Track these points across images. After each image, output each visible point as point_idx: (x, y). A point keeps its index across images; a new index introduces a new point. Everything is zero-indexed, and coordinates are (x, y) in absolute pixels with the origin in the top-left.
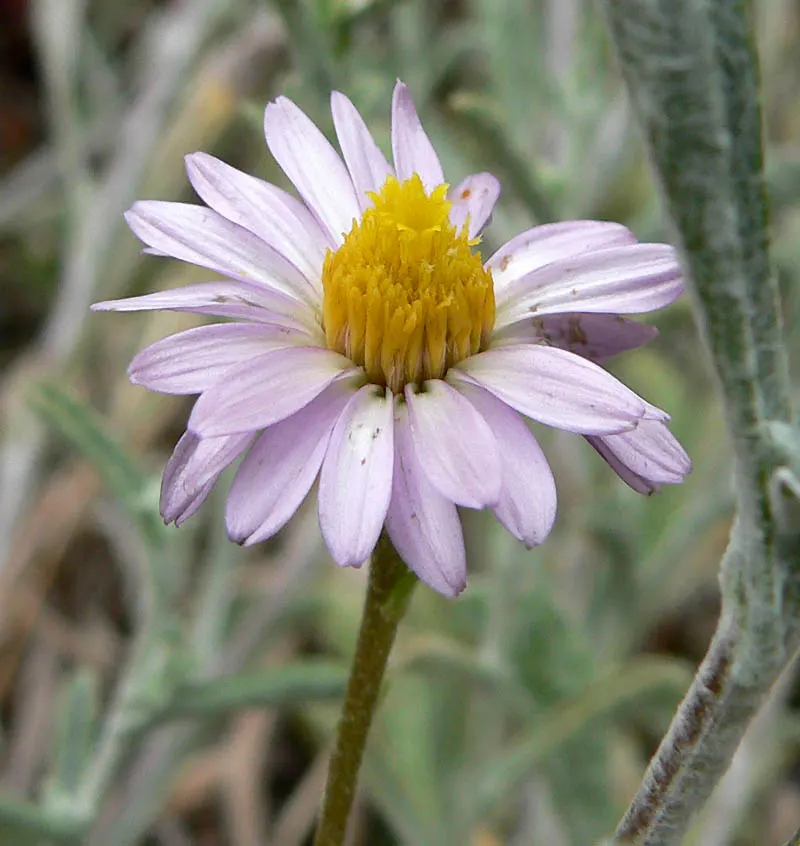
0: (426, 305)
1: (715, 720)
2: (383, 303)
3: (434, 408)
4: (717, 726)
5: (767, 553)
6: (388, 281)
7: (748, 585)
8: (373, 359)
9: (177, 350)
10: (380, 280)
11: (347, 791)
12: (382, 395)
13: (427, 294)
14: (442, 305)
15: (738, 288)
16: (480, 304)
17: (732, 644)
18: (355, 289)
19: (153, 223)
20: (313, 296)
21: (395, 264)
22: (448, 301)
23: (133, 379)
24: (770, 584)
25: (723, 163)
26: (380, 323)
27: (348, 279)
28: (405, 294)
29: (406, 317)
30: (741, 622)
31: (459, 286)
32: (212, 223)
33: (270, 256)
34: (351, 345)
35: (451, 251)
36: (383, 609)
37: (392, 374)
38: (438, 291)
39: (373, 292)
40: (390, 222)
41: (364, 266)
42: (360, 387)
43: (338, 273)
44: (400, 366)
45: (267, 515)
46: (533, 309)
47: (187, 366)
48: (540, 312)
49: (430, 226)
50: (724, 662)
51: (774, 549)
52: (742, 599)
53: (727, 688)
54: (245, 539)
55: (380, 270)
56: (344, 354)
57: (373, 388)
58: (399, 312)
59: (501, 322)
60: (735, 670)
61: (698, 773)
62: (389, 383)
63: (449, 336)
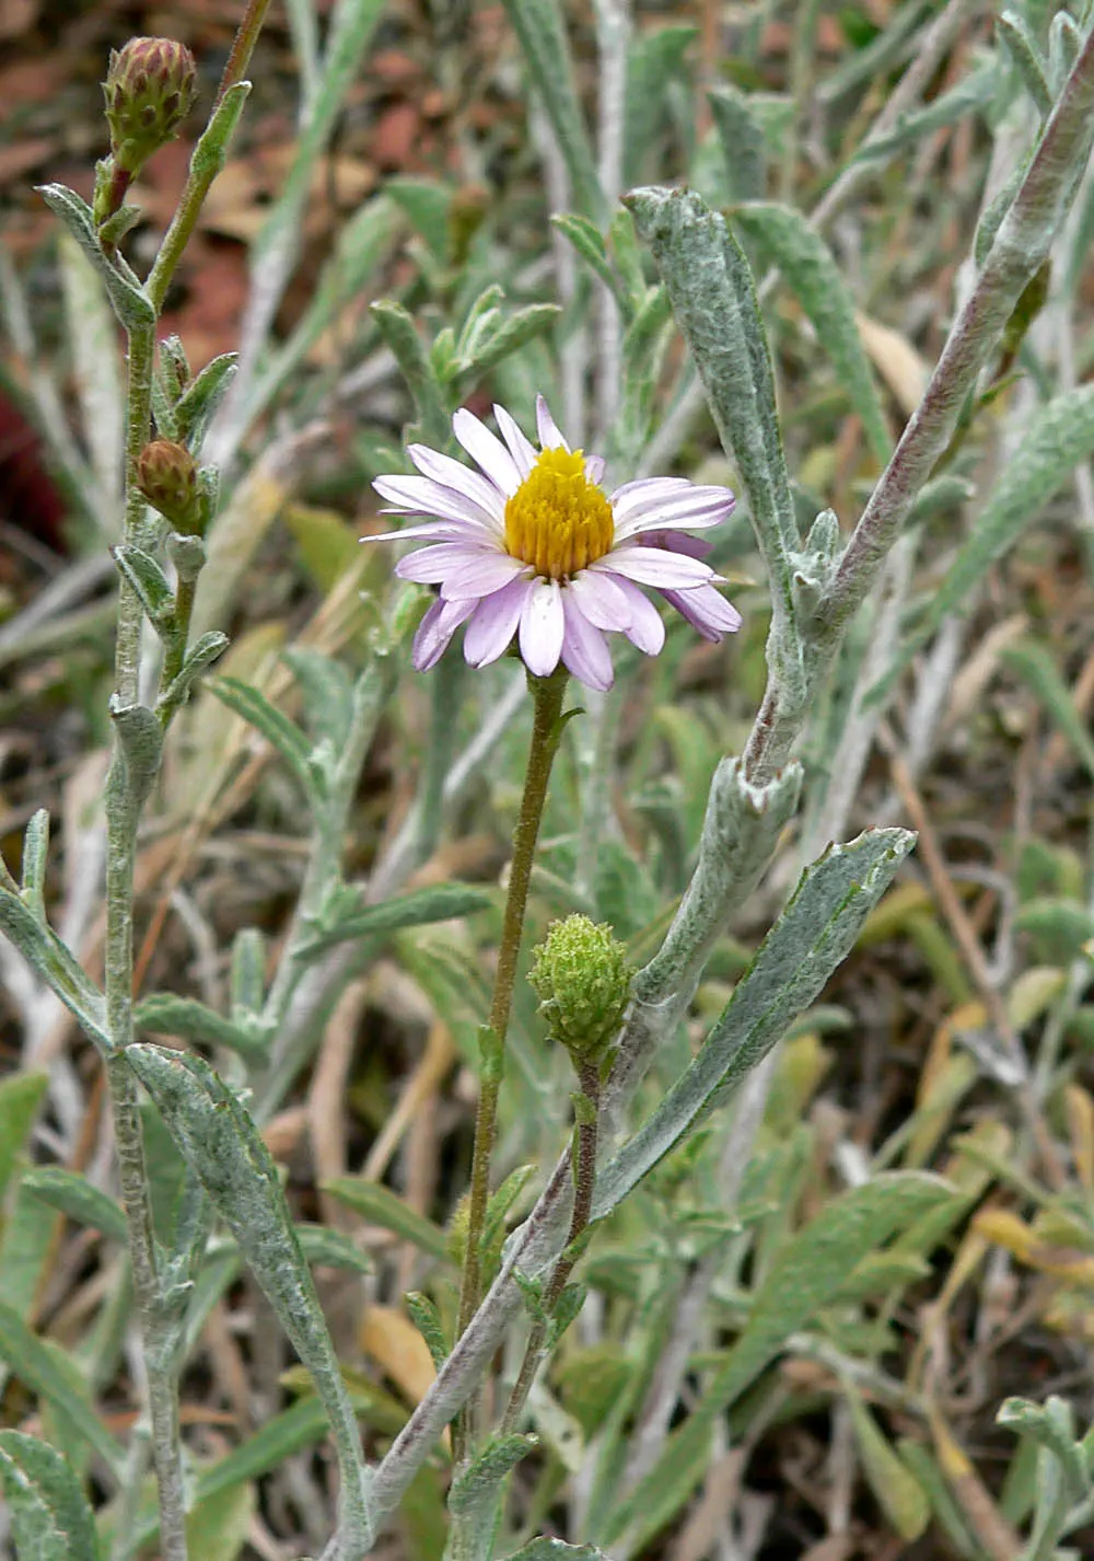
0: (574, 523)
1: (770, 743)
2: (547, 523)
3: (584, 585)
4: (771, 746)
5: (793, 630)
6: (550, 509)
7: (783, 652)
8: (541, 560)
9: (422, 559)
10: (545, 509)
11: (526, 875)
12: (548, 583)
13: (575, 516)
14: (584, 522)
15: (766, 474)
16: (605, 524)
17: (776, 692)
18: (530, 515)
19: (393, 489)
20: (498, 529)
21: (553, 500)
22: (587, 520)
23: (400, 575)
24: (796, 648)
25: (754, 403)
26: (546, 537)
27: (525, 511)
28: (561, 517)
29: (563, 530)
30: (781, 678)
31: (593, 511)
32: (431, 487)
33: (470, 505)
34: (527, 554)
35: (587, 489)
36: (546, 743)
37: (554, 569)
38: (581, 514)
39: (542, 516)
40: (550, 473)
41: (534, 502)
42: (532, 578)
43: (517, 509)
44: (558, 566)
45: (489, 651)
46: (636, 529)
47: (429, 568)
48: (641, 530)
49: (575, 473)
50: (773, 705)
51: (796, 627)
52: (781, 663)
53: (776, 722)
54: (478, 664)
55: (544, 503)
56: (522, 559)
57: (543, 578)
58: (558, 527)
59: (617, 539)
60: (779, 708)
61: (762, 778)
62: (553, 574)
63: (587, 544)
